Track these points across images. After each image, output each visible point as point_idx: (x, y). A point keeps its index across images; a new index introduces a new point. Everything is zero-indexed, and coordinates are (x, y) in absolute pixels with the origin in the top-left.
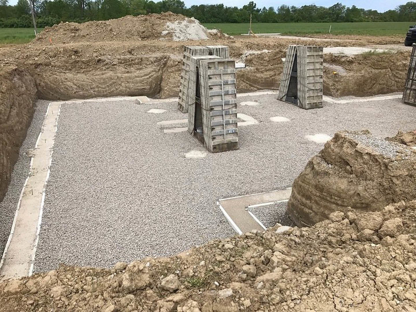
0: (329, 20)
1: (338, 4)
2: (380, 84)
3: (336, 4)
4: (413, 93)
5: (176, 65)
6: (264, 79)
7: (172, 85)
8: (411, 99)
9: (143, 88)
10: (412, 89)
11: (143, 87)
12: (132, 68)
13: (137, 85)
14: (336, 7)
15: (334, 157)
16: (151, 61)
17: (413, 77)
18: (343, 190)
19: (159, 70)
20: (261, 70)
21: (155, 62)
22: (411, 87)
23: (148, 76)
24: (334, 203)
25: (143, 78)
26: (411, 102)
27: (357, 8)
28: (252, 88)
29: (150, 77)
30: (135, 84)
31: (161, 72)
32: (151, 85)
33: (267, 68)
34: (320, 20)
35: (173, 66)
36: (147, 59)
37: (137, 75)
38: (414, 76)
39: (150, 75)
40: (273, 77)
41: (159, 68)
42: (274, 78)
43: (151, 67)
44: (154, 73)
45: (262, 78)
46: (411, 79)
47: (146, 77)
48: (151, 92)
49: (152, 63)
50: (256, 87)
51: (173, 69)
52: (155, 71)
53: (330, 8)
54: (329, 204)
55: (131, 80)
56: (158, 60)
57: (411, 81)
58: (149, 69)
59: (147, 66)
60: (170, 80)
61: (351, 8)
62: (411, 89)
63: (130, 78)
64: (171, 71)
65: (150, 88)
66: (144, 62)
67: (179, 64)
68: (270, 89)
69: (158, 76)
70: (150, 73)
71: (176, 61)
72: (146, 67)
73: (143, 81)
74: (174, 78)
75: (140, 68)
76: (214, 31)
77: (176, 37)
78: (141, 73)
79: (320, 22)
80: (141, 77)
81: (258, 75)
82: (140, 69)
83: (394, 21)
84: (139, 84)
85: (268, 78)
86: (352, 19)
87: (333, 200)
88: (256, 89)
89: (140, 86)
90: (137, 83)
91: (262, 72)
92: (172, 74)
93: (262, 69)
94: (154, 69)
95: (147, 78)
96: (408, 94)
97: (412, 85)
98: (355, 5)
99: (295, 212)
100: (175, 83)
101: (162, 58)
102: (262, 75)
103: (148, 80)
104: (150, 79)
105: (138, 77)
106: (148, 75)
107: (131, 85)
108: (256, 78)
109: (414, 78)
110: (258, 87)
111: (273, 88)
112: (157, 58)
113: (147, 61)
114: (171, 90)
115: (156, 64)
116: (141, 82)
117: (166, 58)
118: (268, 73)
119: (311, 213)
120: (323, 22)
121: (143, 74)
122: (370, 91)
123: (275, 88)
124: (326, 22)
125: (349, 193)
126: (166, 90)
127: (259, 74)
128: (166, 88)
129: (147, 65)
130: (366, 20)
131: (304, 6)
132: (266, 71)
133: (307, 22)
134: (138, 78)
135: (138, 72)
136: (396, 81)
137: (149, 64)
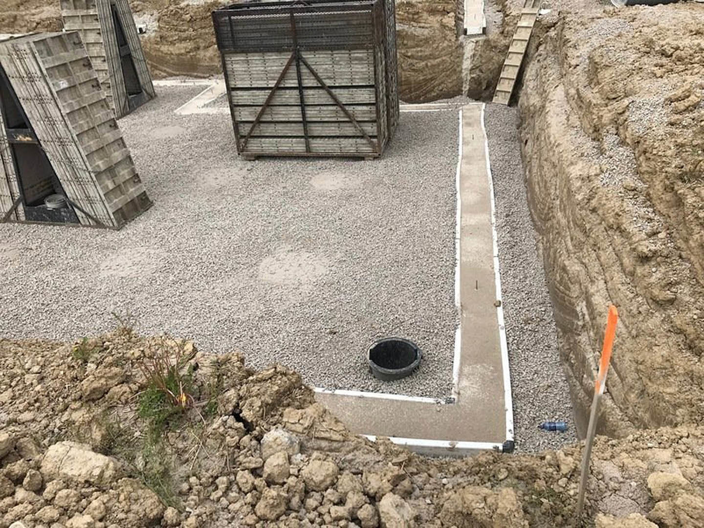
6: (175, 57)
20: (171, 39)
28: (157, 72)
33: (184, 35)
40: (191, 54)
42: (195, 56)
45: (172, 54)
50: (165, 71)
68: (191, 76)
81: (165, 48)
85: (182, 54)
88: (165, 74)
91: (172, 43)
93: (172, 36)
102: (171, 49)
108: (160, 54)
110: (168, 70)
111: (195, 74)
118: (184, 45)
123: (199, 74)
127: (166, 46)
132: (181, 40)
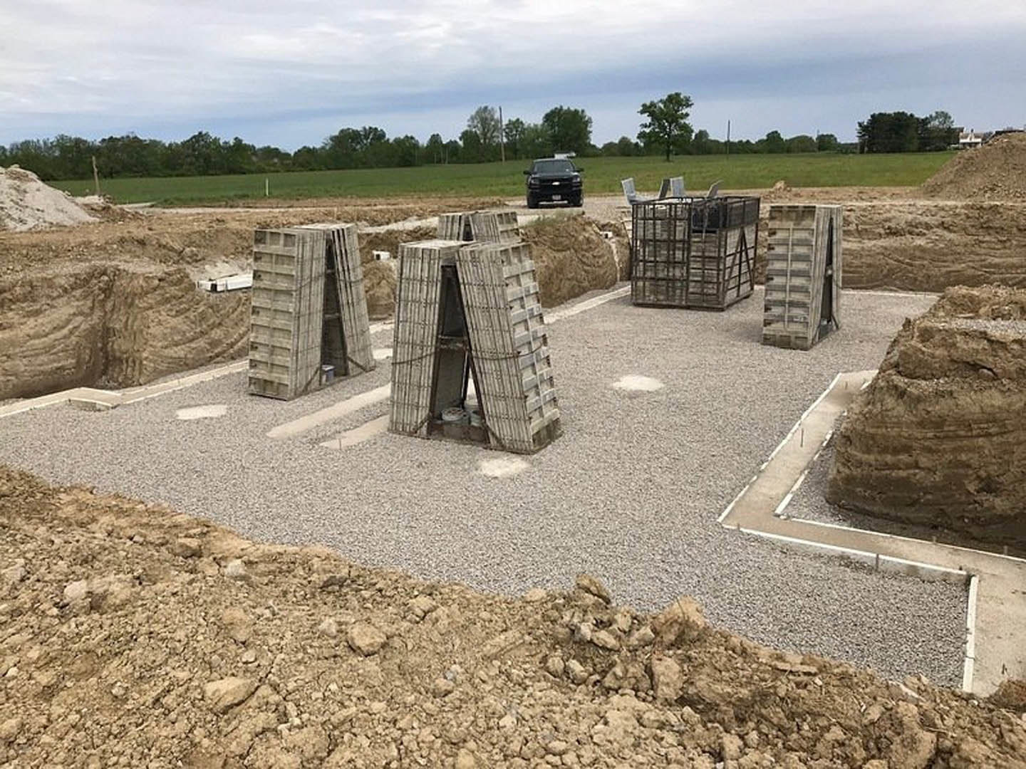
0: (189, 170)
1: (200, 133)
2: (569, 279)
3: (197, 134)
4: (651, 285)
5: (155, 289)
7: (160, 344)
8: (649, 296)
9: (58, 368)
10: (646, 278)
11: (56, 365)
12: (10, 314)
13: (38, 362)
14: (197, 141)
15: (937, 365)
16: (61, 287)
17: (644, 256)
18: (999, 407)
19: (92, 309)
21: (73, 289)
22: (644, 274)
23: (65, 331)
24: (979, 436)
25: (52, 336)
26: (649, 302)
27: (245, 144)
29: (71, 332)
30: (33, 359)
31: (98, 313)
32: (79, 355)
34: (169, 172)
35: (147, 293)
36: (49, 282)
37: (32, 332)
38: (647, 253)
39: (70, 326)
41: (89, 303)
43: (68, 304)
44: (80, 319)
46: (641, 261)
47: (59, 334)
48: (80, 375)
49: (65, 291)
51: (150, 299)
52: (81, 313)
53: (184, 144)
54: (965, 442)
55: (17, 350)
56: (81, 282)
57: (641, 264)
58: (64, 310)
59: (54, 303)
60: (150, 331)
61: (232, 144)
62: (644, 279)
63: (12, 343)
64: (145, 304)
65: (77, 362)
66: (40, 292)
67: (162, 284)
69: (93, 327)
70: (68, 322)
71: (153, 278)
72: (53, 307)
73: (54, 347)
74: (160, 323)
75: (37, 311)
76: (95, 200)
77: (13, 219)
78: (42, 324)
79: (171, 176)
80: (46, 336)
82: (37, 313)
83: (329, 169)
84: (44, 358)
86: (241, 168)
87: (975, 433)
89: (47, 363)
90: (37, 355)
92: (150, 312)
94: (78, 307)
95: (65, 337)
96: (642, 290)
97: (645, 271)
98: (240, 137)
99: (858, 489)
100: (165, 336)
101: (92, 276)
103: (68, 342)
104: (74, 339)
105: (37, 336)
106: (63, 327)
107: (21, 365)
109: (647, 257)
112: (76, 276)
113: (50, 287)
114: (160, 356)
115: (78, 293)
116: (48, 350)
117: (104, 273)
119: (915, 475)
120: (177, 176)
121: (50, 326)
122: (559, 293)
124: (183, 175)
125: (1013, 408)
126: (146, 358)
128: (145, 355)
129: (54, 299)
130: (272, 169)
131: (107, 138)
133: (136, 177)
134: (37, 341)
135: (31, 322)
136: (586, 271)
137: (59, 296)
